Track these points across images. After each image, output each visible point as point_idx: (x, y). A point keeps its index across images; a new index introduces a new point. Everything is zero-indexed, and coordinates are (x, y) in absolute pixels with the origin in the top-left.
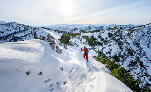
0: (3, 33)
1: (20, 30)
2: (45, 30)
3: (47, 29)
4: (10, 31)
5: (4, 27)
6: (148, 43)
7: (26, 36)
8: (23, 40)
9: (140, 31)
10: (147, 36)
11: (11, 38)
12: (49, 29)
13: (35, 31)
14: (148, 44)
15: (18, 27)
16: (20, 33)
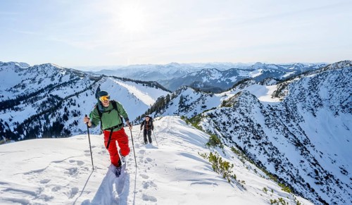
0: (24, 86)
1: (60, 81)
2: (117, 81)
3: (120, 79)
4: (39, 82)
5: (25, 74)
6: (313, 107)
7: (80, 95)
8: (73, 102)
9: (297, 87)
10: (310, 94)
11: (46, 98)
12: (125, 80)
13: (97, 84)
14: (312, 110)
15: (55, 75)
16: (63, 88)
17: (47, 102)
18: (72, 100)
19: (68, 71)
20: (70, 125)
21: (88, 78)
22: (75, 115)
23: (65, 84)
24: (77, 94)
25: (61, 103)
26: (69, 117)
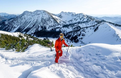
0: (72, 21)
1: (83, 21)
2: (110, 25)
4: (76, 20)
5: (74, 17)
7: (88, 28)
8: (84, 30)
11: (76, 26)
13: (98, 25)
15: (82, 18)
16: (83, 24)
17: (76, 28)
18: (84, 29)
19: (88, 16)
20: (80, 38)
21: (94, 21)
22: (83, 35)
23: (84, 22)
24: (87, 27)
25: (80, 29)
26: (81, 35)
